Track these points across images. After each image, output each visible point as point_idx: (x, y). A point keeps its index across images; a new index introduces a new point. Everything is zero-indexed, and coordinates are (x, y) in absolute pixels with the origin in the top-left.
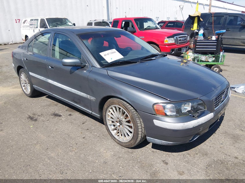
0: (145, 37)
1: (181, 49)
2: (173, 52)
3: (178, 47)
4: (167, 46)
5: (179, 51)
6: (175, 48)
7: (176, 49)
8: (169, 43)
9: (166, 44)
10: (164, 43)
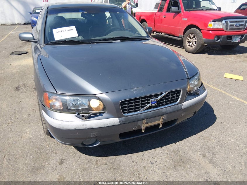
0: (188, 19)
1: (231, 37)
2: (219, 40)
3: (227, 34)
4: (211, 32)
5: (229, 39)
6: (223, 34)
7: (223, 36)
8: (215, 27)
9: (210, 29)
10: (208, 27)
